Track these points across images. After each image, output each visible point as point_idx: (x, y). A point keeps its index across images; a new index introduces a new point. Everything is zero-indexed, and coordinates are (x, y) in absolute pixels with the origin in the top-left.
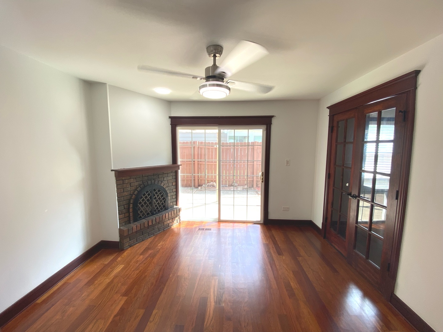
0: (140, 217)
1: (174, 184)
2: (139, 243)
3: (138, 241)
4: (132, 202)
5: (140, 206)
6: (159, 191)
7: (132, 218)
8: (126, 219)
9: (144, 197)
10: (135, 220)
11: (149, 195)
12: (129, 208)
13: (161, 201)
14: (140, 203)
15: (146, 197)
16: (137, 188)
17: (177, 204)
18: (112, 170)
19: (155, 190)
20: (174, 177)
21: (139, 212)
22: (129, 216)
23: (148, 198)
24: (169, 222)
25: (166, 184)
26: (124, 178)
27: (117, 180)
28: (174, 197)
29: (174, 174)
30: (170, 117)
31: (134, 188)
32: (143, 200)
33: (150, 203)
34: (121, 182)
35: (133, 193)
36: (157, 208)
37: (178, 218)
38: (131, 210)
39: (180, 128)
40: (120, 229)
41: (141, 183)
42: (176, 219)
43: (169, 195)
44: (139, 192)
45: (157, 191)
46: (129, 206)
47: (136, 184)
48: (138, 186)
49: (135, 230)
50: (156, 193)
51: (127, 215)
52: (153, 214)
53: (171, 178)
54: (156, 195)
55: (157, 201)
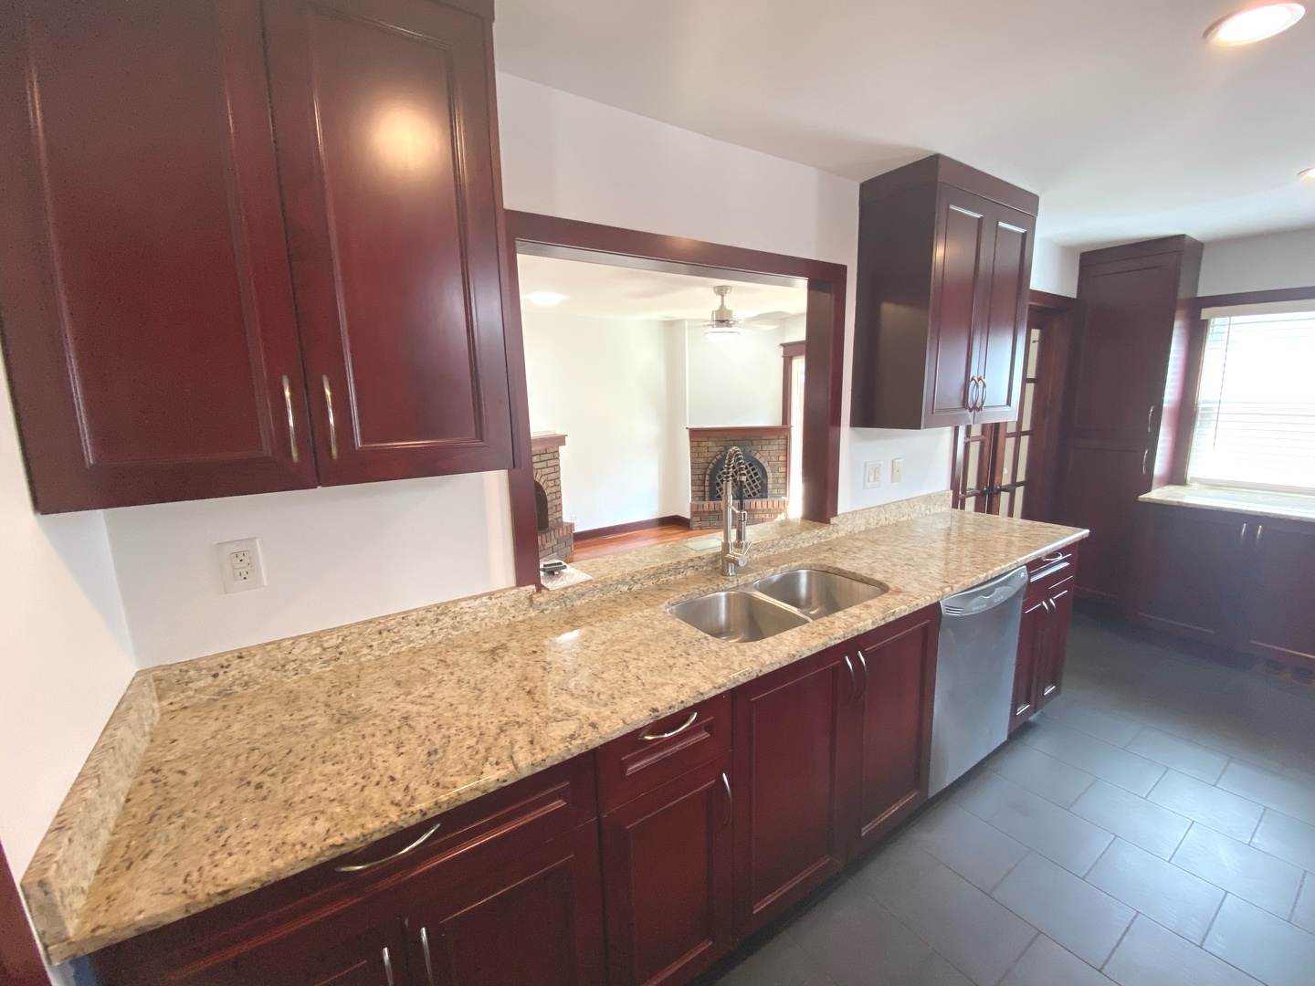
0: (720, 496)
1: (781, 458)
4: (708, 472)
5: (719, 480)
6: (751, 465)
7: (707, 494)
8: (701, 494)
10: (712, 499)
12: (704, 480)
13: (754, 482)
14: (720, 477)
16: (716, 455)
17: (785, 495)
18: (686, 428)
20: (783, 447)
21: (717, 489)
22: (704, 491)
24: (763, 516)
25: (765, 456)
26: (699, 440)
27: (691, 442)
28: (781, 481)
29: (783, 442)
30: (783, 345)
31: (712, 454)
34: (696, 444)
35: (711, 461)
36: (748, 491)
38: (707, 483)
40: (691, 504)
41: (723, 449)
42: (779, 516)
43: (770, 475)
44: (719, 461)
45: (746, 465)
46: (705, 477)
47: (716, 449)
48: (718, 453)
50: (746, 468)
51: (702, 488)
54: (745, 471)
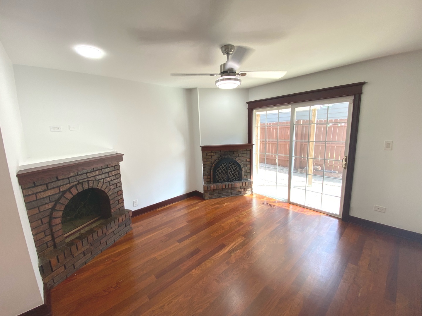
1: (248, 160)
3: (215, 197)
5: (218, 173)
7: (212, 180)
8: (208, 180)
9: (221, 167)
10: (214, 182)
11: (225, 166)
13: (235, 172)
17: (250, 178)
18: (200, 146)
20: (249, 155)
21: (217, 177)
22: (210, 178)
24: (241, 190)
25: (240, 159)
26: (207, 152)
29: (249, 152)
30: (247, 103)
31: (214, 159)
34: (205, 154)
35: (214, 163)
41: (219, 156)
42: (248, 190)
43: (243, 169)
44: (217, 163)
45: (232, 164)
46: (210, 171)
47: (216, 157)
48: (217, 159)
49: (212, 188)
52: (228, 181)
53: (245, 154)
54: (231, 167)
55: (231, 172)
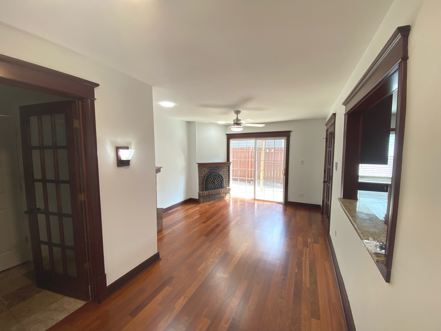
0: (208, 189)
1: (227, 173)
2: (207, 202)
3: (207, 201)
4: (205, 180)
5: (208, 183)
6: (218, 176)
7: (204, 189)
8: (202, 188)
9: (210, 178)
10: (206, 190)
11: (213, 178)
12: (203, 183)
13: (219, 182)
15: (212, 179)
16: (207, 173)
17: (229, 186)
18: (197, 163)
19: (216, 176)
20: (227, 169)
21: (208, 186)
23: (213, 179)
24: (223, 195)
25: (222, 173)
27: (198, 168)
28: (227, 181)
29: (228, 168)
30: (226, 134)
32: (210, 180)
33: (214, 182)
34: (200, 169)
35: (206, 175)
36: (217, 186)
37: (229, 194)
39: (232, 140)
40: (199, 193)
41: (209, 171)
42: (228, 194)
43: (224, 180)
44: (208, 175)
45: (217, 176)
46: (203, 182)
47: (207, 171)
49: (205, 194)
50: (217, 177)
51: (202, 186)
52: (215, 189)
53: (225, 169)
54: (217, 179)
55: (217, 182)
